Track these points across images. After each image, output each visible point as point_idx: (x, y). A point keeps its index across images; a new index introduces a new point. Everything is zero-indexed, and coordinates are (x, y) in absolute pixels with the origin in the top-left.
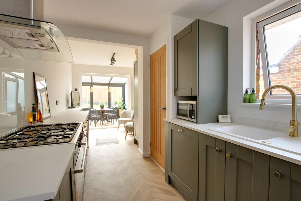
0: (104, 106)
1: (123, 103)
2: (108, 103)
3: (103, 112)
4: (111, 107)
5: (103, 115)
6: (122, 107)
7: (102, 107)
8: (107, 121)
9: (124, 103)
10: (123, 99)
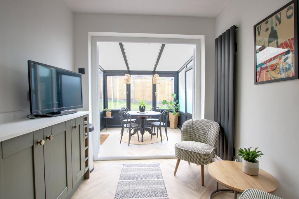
0: (144, 107)
1: (175, 103)
2: (152, 102)
3: (143, 118)
4: (157, 109)
5: (143, 122)
6: (174, 108)
7: (142, 109)
8: (150, 132)
9: (177, 101)
10: (175, 95)
